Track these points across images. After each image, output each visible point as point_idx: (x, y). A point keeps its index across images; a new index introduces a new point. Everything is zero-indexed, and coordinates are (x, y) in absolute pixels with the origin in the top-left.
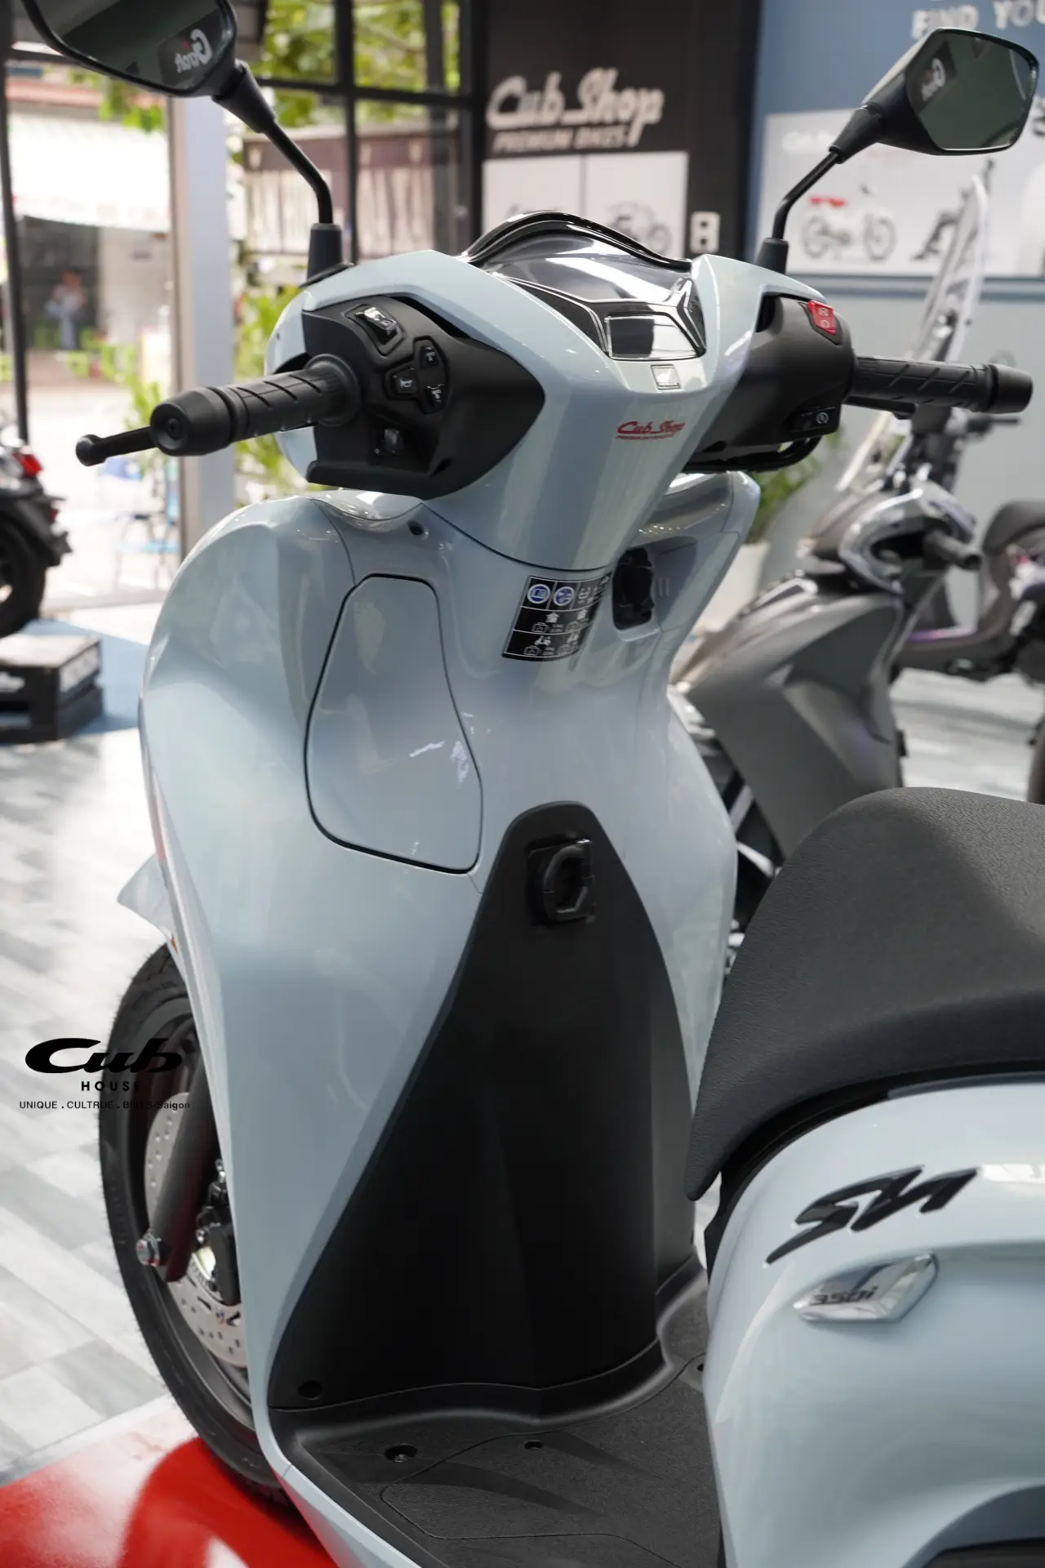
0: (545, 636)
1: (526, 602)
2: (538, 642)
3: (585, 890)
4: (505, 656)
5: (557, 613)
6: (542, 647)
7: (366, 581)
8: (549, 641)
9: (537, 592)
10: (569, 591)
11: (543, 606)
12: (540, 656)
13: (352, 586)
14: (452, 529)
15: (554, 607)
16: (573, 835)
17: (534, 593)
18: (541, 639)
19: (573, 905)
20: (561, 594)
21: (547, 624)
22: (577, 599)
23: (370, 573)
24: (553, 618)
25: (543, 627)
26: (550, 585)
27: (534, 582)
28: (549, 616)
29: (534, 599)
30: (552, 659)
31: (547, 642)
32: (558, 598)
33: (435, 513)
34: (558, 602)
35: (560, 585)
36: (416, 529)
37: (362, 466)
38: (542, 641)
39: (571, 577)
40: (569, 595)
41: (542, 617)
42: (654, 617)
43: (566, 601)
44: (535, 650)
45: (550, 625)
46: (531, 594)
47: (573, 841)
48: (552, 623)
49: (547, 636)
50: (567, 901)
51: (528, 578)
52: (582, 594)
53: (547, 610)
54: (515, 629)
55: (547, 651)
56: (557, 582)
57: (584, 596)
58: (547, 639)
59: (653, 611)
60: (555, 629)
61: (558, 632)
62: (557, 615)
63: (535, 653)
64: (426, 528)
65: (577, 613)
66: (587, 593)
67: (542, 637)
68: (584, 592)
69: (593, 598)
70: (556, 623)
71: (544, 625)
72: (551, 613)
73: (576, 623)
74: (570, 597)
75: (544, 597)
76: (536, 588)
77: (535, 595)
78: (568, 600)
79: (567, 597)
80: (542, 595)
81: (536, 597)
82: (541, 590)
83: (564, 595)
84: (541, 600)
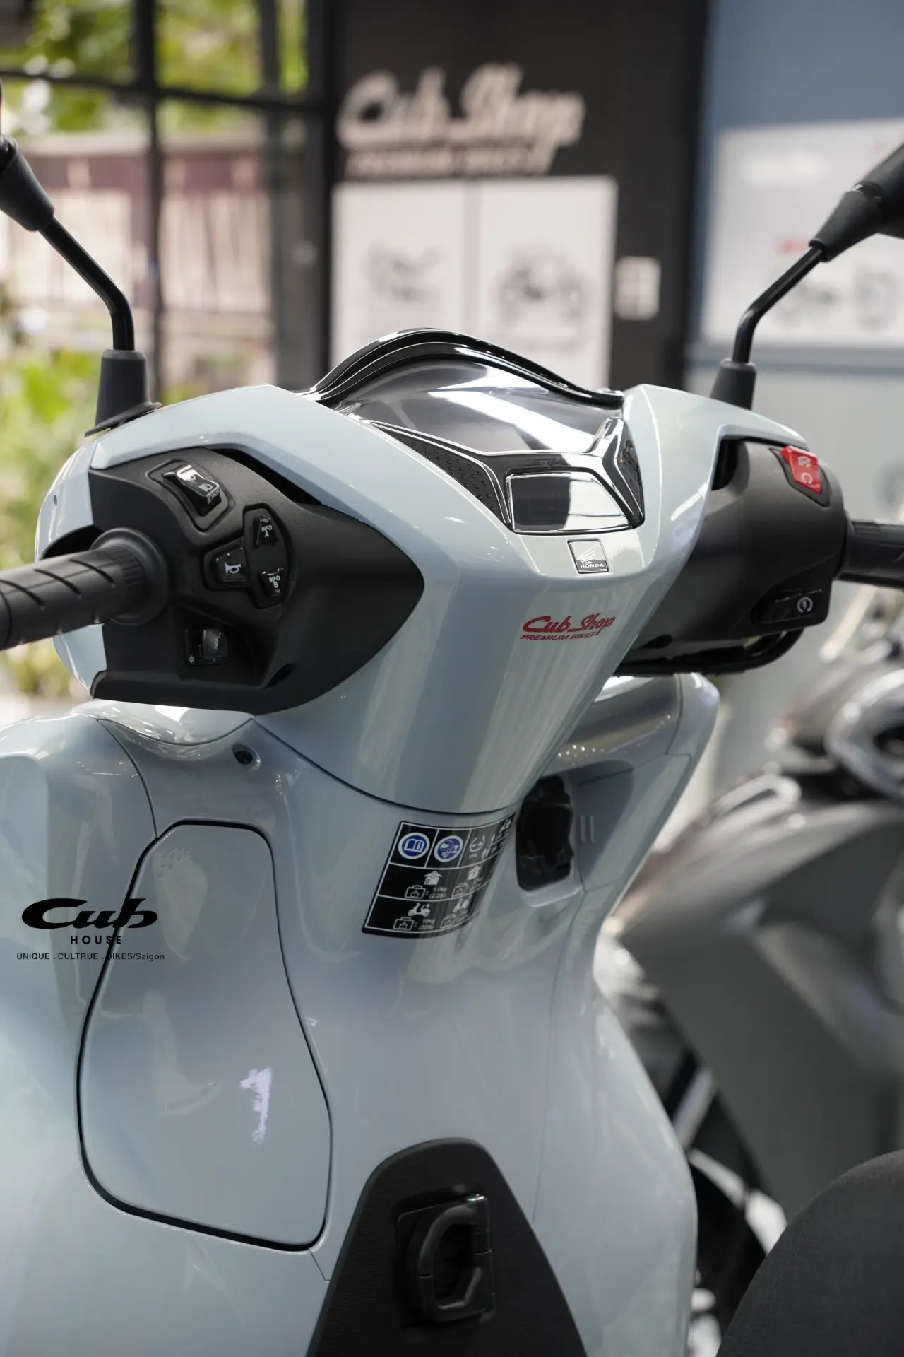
0: (422, 903)
1: (397, 857)
2: (413, 912)
3: (478, 1273)
4: (365, 930)
5: (438, 871)
6: (419, 919)
7: (173, 831)
8: (428, 911)
9: (411, 845)
10: (457, 842)
11: (421, 862)
12: (416, 930)
13: (153, 839)
14: (292, 753)
15: (434, 863)
16: (460, 1189)
17: (406, 845)
18: (417, 907)
19: (460, 1297)
20: (445, 846)
21: (424, 886)
22: (467, 852)
23: (177, 821)
24: (433, 879)
25: (421, 892)
26: (431, 834)
27: (406, 830)
28: (429, 876)
29: (406, 852)
30: (432, 935)
31: (425, 912)
32: (440, 852)
33: (271, 733)
34: (441, 857)
35: (443, 834)
36: (243, 756)
37: (168, 677)
38: (419, 910)
39: (458, 823)
40: (456, 847)
41: (420, 877)
42: (572, 872)
43: (452, 855)
44: (409, 923)
45: (430, 888)
46: (403, 847)
47: (461, 1198)
48: (433, 886)
49: (426, 903)
50: (452, 1292)
51: (400, 823)
52: (474, 846)
53: (425, 868)
54: (380, 893)
55: (425, 924)
56: (439, 829)
57: (476, 847)
58: (425, 908)
59: (573, 863)
60: (436, 893)
61: (441, 898)
62: (439, 875)
63: (409, 927)
64: (257, 754)
65: (467, 871)
66: (480, 844)
67: (418, 904)
68: (476, 842)
69: (489, 850)
70: (437, 886)
71: (422, 888)
72: (431, 871)
73: (465, 884)
74: (457, 850)
75: (421, 850)
76: (410, 838)
77: (408, 847)
78: (455, 854)
79: (453, 850)
80: (418, 848)
81: (410, 850)
82: (416, 841)
83: (449, 848)
84: (417, 854)
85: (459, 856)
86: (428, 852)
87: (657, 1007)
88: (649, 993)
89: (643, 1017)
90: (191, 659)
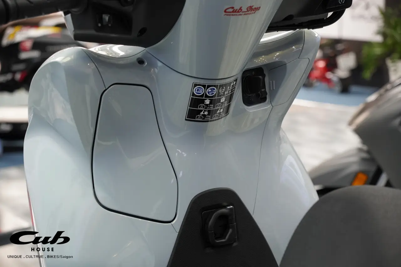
0: (205, 110)
1: (193, 95)
2: (202, 113)
3: (230, 231)
4: (186, 120)
5: (209, 99)
6: (204, 115)
7: (113, 86)
8: (207, 113)
9: (198, 90)
10: (214, 89)
11: (202, 96)
12: (205, 119)
13: (105, 89)
15: (207, 96)
16: (225, 204)
17: (196, 90)
18: (203, 112)
19: (224, 238)
20: (210, 90)
21: (205, 104)
22: (219, 93)
23: (113, 83)
24: (207, 102)
25: (204, 106)
26: (204, 86)
27: (196, 85)
28: (206, 101)
29: (197, 93)
30: (211, 121)
31: (206, 113)
32: (208, 93)
33: (150, 54)
35: (209, 86)
36: (141, 62)
37: (92, 32)
38: (204, 113)
39: (218, 83)
40: (214, 91)
41: (203, 101)
42: (268, 100)
43: (213, 94)
44: (201, 117)
45: (207, 105)
46: (195, 91)
47: (225, 207)
48: (208, 104)
49: (206, 110)
50: (222, 236)
51: (193, 83)
52: (221, 90)
53: (204, 98)
54: (189, 107)
55: (207, 117)
56: (207, 85)
57: (222, 91)
58: (206, 112)
59: (268, 96)
60: (209, 107)
61: (212, 108)
62: (209, 100)
63: (201, 118)
64: (145, 60)
65: (220, 99)
66: (223, 90)
67: (203, 111)
68: (222, 89)
69: (227, 92)
70: (209, 104)
71: (204, 105)
72: (206, 99)
73: (220, 103)
74: (215, 92)
75: (202, 92)
76: (198, 88)
77: (197, 91)
78: (214, 93)
79: (213, 92)
80: (201, 91)
81: (198, 92)
82: (199, 89)
83: (211, 91)
84: (200, 93)
85: (216, 93)
86: (204, 93)
87: (368, 152)
88: (365, 148)
89: (365, 155)
90: (100, 25)
